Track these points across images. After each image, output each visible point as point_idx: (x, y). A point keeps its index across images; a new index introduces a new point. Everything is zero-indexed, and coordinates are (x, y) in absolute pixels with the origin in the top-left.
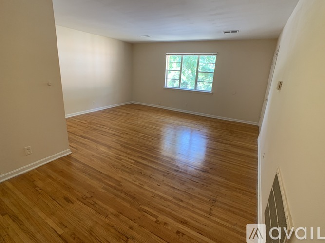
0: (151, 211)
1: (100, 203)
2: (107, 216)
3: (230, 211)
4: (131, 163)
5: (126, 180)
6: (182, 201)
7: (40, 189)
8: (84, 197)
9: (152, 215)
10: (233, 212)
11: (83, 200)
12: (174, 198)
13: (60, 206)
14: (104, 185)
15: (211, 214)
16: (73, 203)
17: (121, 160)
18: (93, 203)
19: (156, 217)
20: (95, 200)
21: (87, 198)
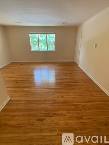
0: (77, 104)
1: (56, 112)
2: (65, 115)
3: (95, 92)
4: (48, 90)
5: (55, 98)
6: (81, 95)
7: (17, 125)
8: (47, 114)
9: (79, 105)
10: (96, 92)
11: (47, 115)
12: (78, 96)
13: (41, 125)
14: (49, 104)
15: (92, 95)
16: (45, 120)
17: (42, 91)
18: (53, 114)
19: (81, 105)
20: (52, 112)
21: (48, 114)
